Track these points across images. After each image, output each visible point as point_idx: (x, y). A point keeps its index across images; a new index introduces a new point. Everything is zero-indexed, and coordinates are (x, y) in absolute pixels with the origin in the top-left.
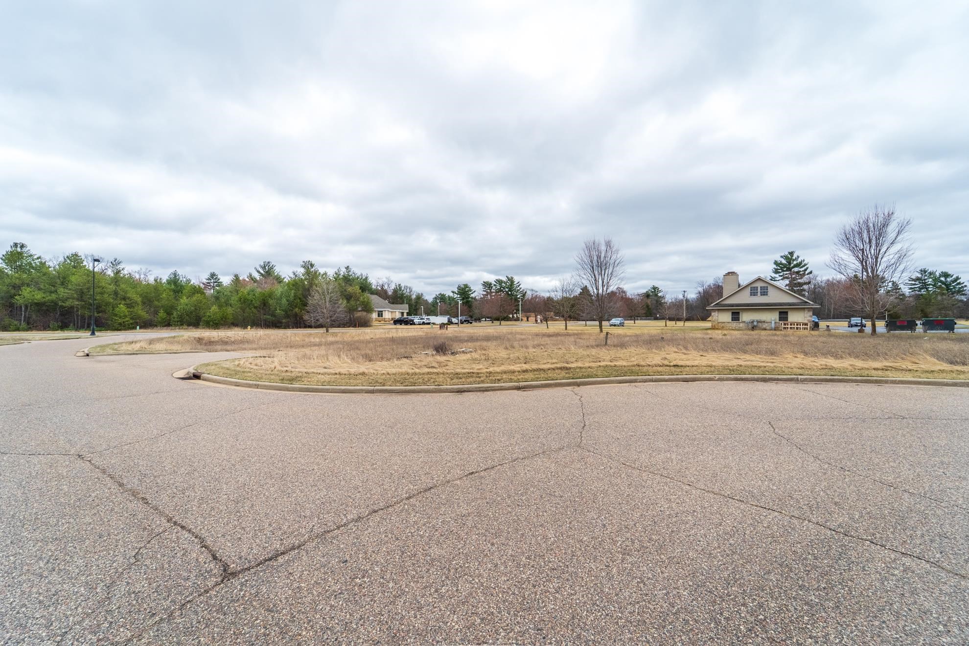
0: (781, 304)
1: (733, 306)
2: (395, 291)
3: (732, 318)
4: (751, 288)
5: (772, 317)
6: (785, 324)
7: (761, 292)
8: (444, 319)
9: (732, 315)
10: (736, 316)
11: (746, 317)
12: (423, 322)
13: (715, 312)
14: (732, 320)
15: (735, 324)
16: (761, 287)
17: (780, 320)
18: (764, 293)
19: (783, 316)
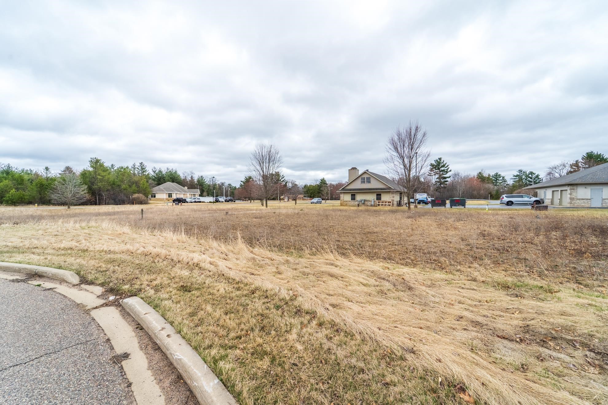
0: (377, 189)
1: (351, 190)
2: (198, 181)
3: (352, 198)
4: (361, 178)
5: (372, 198)
6: (379, 202)
7: (367, 181)
8: (211, 199)
9: (351, 196)
10: (353, 198)
11: (359, 197)
12: (195, 201)
13: (342, 194)
14: (352, 200)
15: (353, 203)
16: (367, 178)
17: (377, 200)
18: (369, 182)
19: (379, 197)
